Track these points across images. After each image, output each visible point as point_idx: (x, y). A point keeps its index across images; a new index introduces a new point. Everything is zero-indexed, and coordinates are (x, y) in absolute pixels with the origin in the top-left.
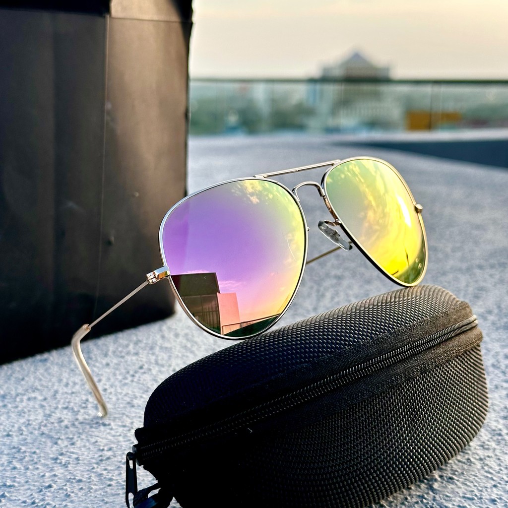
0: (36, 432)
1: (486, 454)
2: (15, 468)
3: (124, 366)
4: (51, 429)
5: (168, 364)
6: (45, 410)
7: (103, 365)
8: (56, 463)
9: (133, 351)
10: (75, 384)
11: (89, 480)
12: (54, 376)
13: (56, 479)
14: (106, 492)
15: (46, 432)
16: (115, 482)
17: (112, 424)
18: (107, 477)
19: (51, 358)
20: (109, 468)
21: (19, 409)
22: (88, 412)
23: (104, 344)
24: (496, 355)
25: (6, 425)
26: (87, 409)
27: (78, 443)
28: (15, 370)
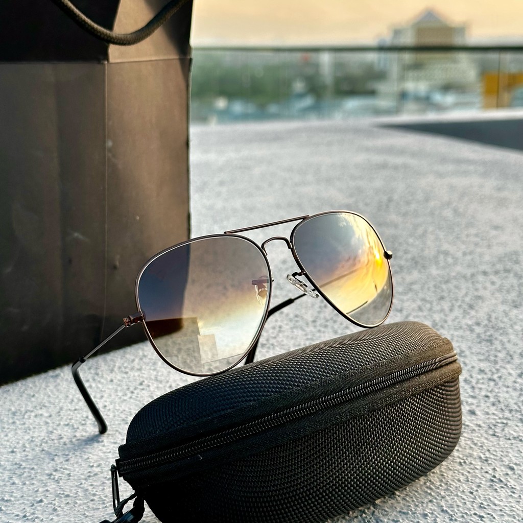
0: (37, 449)
2: (14, 483)
3: (126, 382)
4: (51, 446)
5: (165, 381)
6: (49, 426)
7: (107, 381)
8: (50, 478)
9: (137, 367)
11: (75, 495)
12: (61, 393)
13: (47, 494)
14: (88, 507)
15: (46, 449)
16: (98, 497)
17: (105, 441)
18: (92, 492)
19: (62, 375)
20: (95, 484)
21: (26, 426)
22: (85, 429)
23: (112, 360)
24: (471, 369)
25: (12, 442)
26: (86, 426)
27: (72, 459)
28: (28, 386)
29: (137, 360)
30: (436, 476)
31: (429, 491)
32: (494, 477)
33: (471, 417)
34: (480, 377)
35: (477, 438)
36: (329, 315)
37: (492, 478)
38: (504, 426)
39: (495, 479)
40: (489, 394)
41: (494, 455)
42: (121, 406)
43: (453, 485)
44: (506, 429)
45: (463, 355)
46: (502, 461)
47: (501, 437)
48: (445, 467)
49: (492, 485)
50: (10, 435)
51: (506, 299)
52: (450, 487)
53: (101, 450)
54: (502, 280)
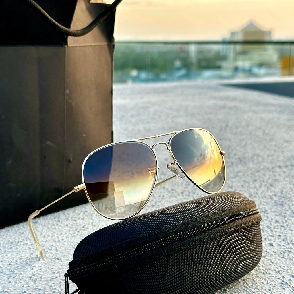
0: (24, 263)
1: (248, 277)
2: (10, 282)
3: (75, 226)
4: (32, 261)
5: (97, 225)
6: (31, 250)
7: (64, 225)
8: (30, 279)
9: (81, 217)
10: (48, 236)
11: (44, 289)
12: (38, 231)
13: (29, 288)
15: (29, 263)
16: (57, 290)
17: (62, 259)
18: (54, 287)
19: (39, 221)
20: (56, 283)
21: (18, 250)
22: (51, 252)
23: (68, 214)
24: (271, 220)
25: (10, 259)
26: (52, 250)
27: (43, 269)
28: (20, 228)
29: (82, 214)
30: (250, 280)
31: (246, 289)
32: (283, 281)
33: (270, 247)
34: (276, 225)
35: (274, 259)
36: (191, 189)
37: (282, 282)
38: (289, 253)
39: (283, 283)
40: (281, 235)
41: (283, 269)
42: (72, 239)
43: (259, 286)
44: (290, 254)
45: (266, 212)
46: (288, 272)
47: (287, 259)
48: (255, 275)
49: (282, 286)
50: (9, 255)
51: (292, 182)
52: (258, 287)
53: (60, 264)
54: (289, 170)
